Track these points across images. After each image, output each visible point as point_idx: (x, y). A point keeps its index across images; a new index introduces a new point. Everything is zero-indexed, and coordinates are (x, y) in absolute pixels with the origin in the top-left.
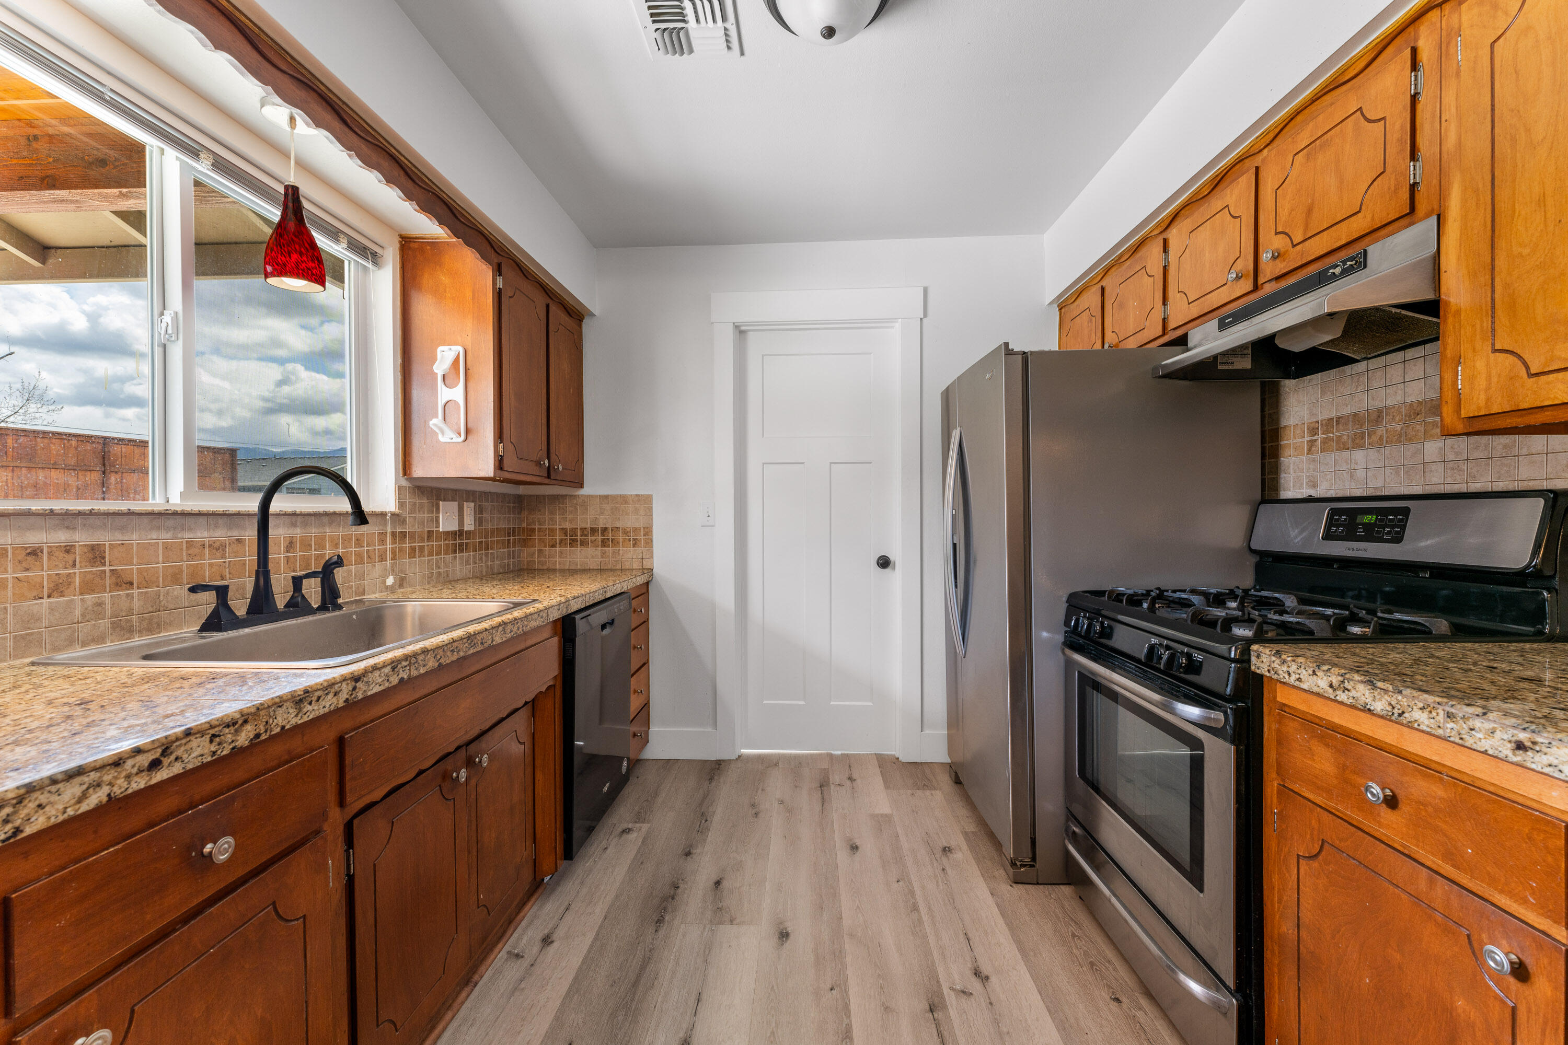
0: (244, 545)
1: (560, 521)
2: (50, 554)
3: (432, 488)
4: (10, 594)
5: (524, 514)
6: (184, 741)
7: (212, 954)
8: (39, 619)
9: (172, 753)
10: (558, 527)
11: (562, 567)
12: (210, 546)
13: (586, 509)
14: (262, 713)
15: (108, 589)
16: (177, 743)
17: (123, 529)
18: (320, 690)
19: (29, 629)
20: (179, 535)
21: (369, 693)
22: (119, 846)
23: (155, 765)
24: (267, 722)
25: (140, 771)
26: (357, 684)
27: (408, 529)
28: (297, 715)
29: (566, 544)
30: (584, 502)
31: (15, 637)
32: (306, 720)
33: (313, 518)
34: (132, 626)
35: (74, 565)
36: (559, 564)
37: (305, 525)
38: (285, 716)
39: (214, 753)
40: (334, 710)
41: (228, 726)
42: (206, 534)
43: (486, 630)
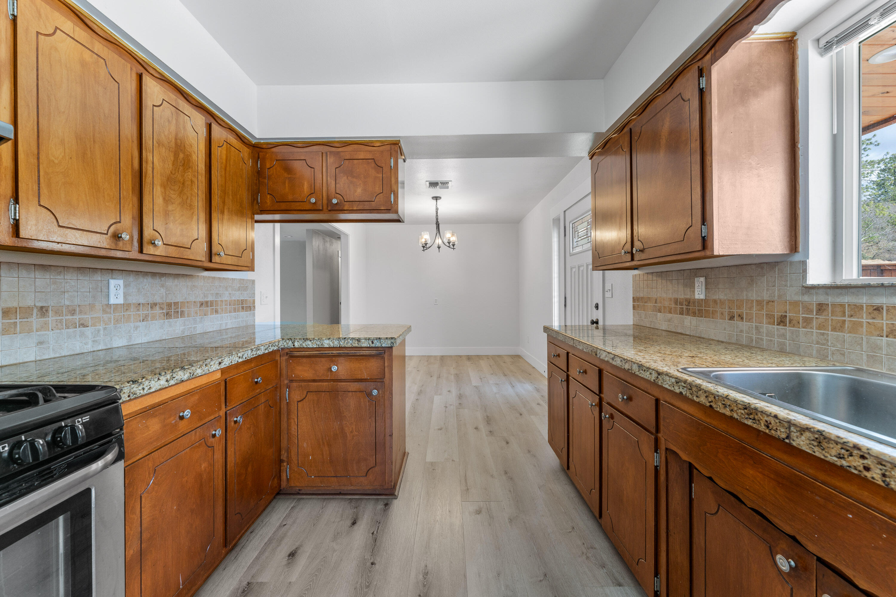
43: (776, 417)
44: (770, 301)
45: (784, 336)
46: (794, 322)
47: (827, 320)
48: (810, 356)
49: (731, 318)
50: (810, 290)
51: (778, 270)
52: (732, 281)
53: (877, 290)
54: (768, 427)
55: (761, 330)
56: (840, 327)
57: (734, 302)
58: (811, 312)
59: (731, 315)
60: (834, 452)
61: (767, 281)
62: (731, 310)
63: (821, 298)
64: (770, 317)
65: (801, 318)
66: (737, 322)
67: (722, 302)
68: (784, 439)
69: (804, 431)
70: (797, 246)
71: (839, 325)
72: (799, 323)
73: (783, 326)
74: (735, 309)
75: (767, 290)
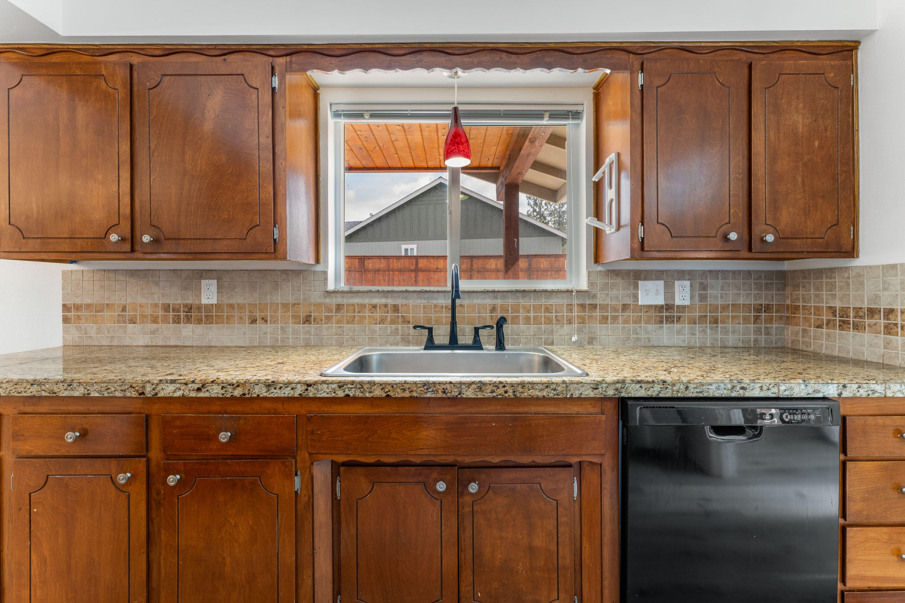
0: (464, 308)
1: (827, 299)
2: (380, 307)
3: (629, 271)
4: (367, 321)
5: (788, 290)
6: (210, 385)
7: (227, 480)
8: (376, 332)
9: (205, 387)
10: (825, 305)
11: (829, 352)
12: (446, 307)
13: (862, 284)
14: (247, 385)
15: (400, 323)
16: (208, 385)
17: (406, 298)
18: (282, 383)
19: (373, 335)
20: (430, 302)
21: (318, 396)
22: (194, 415)
23: (199, 390)
24: (249, 390)
25: (193, 390)
26: (309, 388)
27: (598, 302)
28: (267, 392)
29: (834, 325)
30: (859, 275)
31: (369, 337)
32: (273, 396)
33: (510, 294)
34: (409, 341)
35: (388, 312)
36: (826, 348)
37: (504, 298)
38: (260, 390)
39: (223, 394)
40: (291, 397)
41: (230, 385)
42: (443, 302)
43: (451, 383)
44: (295, 304)
45: (309, 332)
46: (318, 320)
47: (343, 316)
48: (331, 345)
49: (252, 321)
50: (331, 294)
51: (303, 277)
52: (253, 286)
53: (374, 294)
54: (444, 392)
55: (287, 330)
56: (351, 321)
57: (256, 306)
58: (331, 311)
59: (252, 319)
60: (489, 391)
61: (292, 286)
62: (253, 314)
63: (339, 300)
64: (296, 317)
65: (323, 317)
66: (260, 326)
67: (241, 307)
68: (457, 396)
69: (471, 385)
70: (319, 259)
71: (351, 319)
72: (322, 320)
73: (309, 324)
74: (258, 312)
75: (293, 294)
